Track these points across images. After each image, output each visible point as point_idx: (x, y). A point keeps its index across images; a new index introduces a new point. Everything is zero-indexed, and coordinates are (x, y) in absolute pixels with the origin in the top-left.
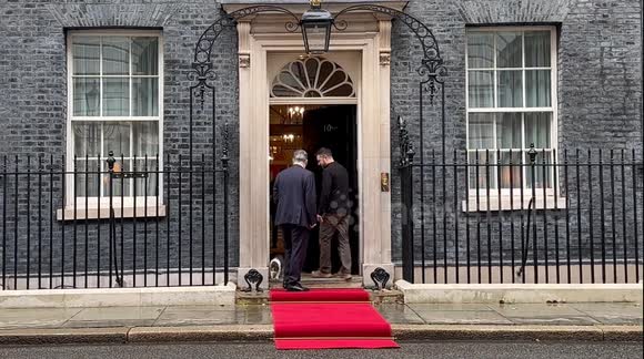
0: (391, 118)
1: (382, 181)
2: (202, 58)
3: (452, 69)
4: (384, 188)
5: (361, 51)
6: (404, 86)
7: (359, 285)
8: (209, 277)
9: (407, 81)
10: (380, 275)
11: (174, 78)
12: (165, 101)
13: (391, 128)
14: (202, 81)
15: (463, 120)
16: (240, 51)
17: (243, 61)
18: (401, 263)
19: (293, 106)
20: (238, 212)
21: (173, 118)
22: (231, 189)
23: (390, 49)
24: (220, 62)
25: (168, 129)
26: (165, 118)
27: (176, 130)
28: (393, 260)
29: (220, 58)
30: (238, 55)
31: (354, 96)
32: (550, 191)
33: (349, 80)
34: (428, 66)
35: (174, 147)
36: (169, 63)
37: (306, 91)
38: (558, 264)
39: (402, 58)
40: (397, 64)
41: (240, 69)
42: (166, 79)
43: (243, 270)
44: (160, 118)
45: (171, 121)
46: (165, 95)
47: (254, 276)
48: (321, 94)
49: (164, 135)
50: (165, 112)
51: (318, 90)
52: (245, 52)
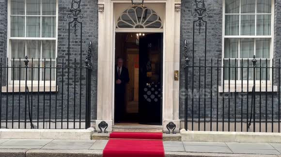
0: (180, 41)
1: (175, 75)
2: (75, 6)
3: (215, 14)
4: (176, 79)
5: (165, 3)
6: (188, 23)
7: (161, 131)
8: (77, 124)
9: (190, 20)
10: (171, 126)
11: (64, 17)
12: (59, 29)
13: (180, 46)
14: (75, 19)
15: (220, 42)
16: (99, 3)
17: (101, 8)
18: (184, 119)
19: (139, 33)
20: (97, 90)
21: (63, 38)
22: (93, 78)
23: (180, 3)
24: (88, 8)
25: (60, 45)
26: (58, 39)
27: (64, 45)
28: (179, 118)
29: (88, 6)
30: (98, 5)
31: (162, 28)
32: (270, 82)
33: (160, 19)
34: (198, 13)
35: (63, 54)
36: (61, 9)
37: (136, 25)
38: (266, 122)
39: (187, 8)
40: (184, 11)
41: (99, 13)
42: (59, 17)
43: (98, 121)
44: (56, 38)
45: (61, 40)
46: (58, 26)
47: (103, 125)
48: (144, 27)
49: (58, 47)
50: (59, 35)
51: (143, 25)
52: (101, 3)
